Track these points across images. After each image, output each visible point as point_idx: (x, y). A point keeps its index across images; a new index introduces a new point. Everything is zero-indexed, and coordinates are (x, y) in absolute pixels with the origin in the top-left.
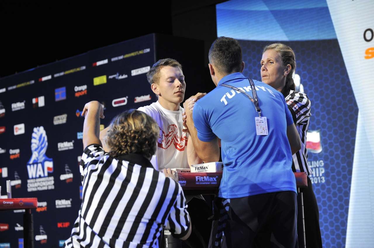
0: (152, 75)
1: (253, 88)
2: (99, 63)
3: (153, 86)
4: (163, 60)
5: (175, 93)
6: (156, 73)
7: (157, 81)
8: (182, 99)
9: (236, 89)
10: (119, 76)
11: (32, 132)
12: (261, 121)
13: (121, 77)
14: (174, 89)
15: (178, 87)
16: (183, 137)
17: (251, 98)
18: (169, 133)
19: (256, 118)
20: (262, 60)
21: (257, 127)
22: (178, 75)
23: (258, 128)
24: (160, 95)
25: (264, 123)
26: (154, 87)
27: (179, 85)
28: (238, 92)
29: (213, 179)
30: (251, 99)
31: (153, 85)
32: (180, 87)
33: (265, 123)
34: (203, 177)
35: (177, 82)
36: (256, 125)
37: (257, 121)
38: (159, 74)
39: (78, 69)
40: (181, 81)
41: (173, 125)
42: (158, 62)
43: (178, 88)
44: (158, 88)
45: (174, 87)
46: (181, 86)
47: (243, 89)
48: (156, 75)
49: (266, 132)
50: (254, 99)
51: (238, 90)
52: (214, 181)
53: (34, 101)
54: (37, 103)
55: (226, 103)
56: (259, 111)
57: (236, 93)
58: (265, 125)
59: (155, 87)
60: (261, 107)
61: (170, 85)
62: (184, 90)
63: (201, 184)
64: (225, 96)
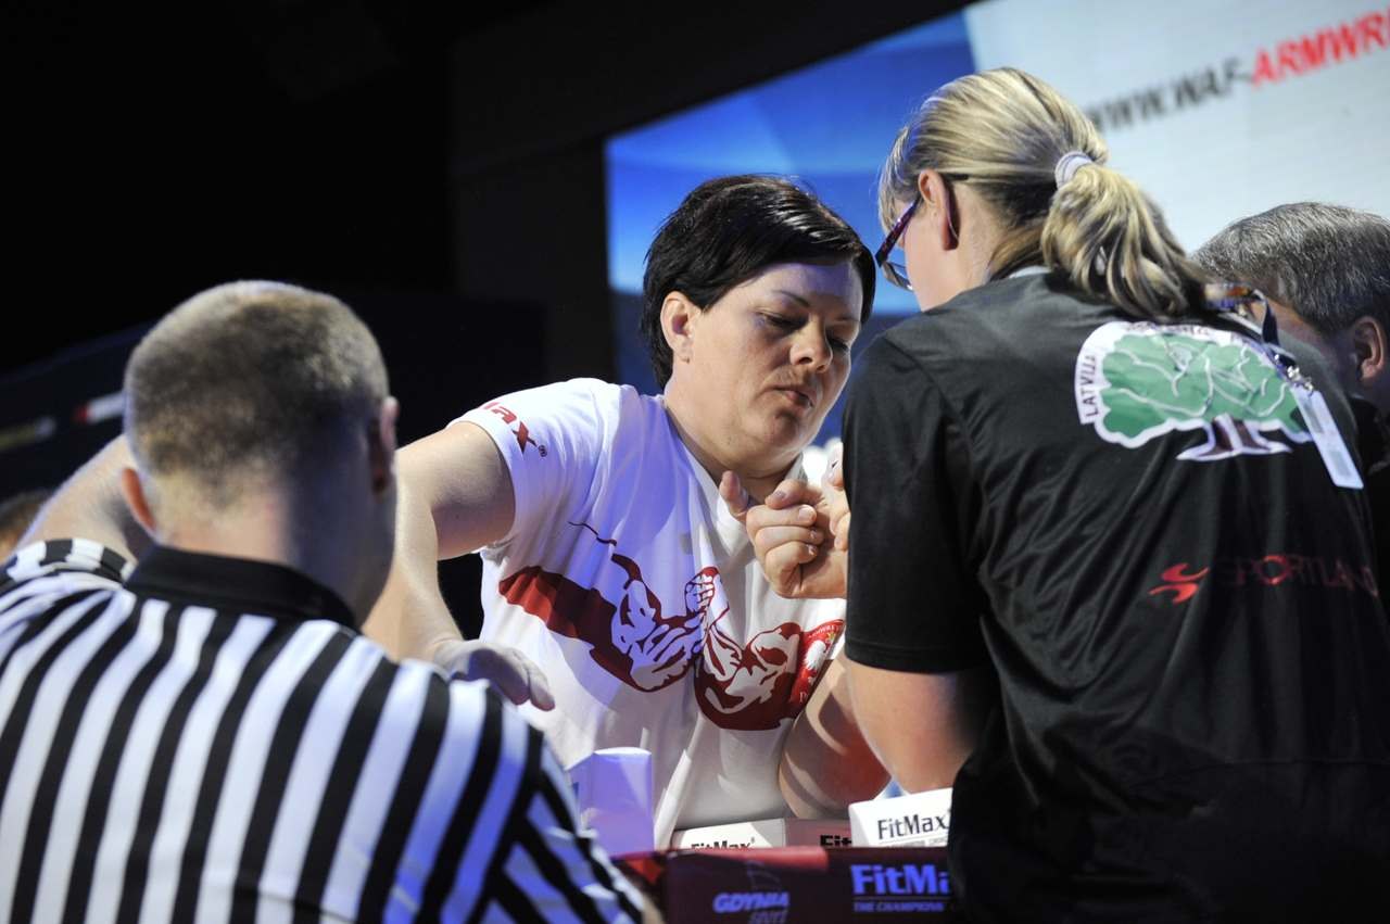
63: (885, 913)
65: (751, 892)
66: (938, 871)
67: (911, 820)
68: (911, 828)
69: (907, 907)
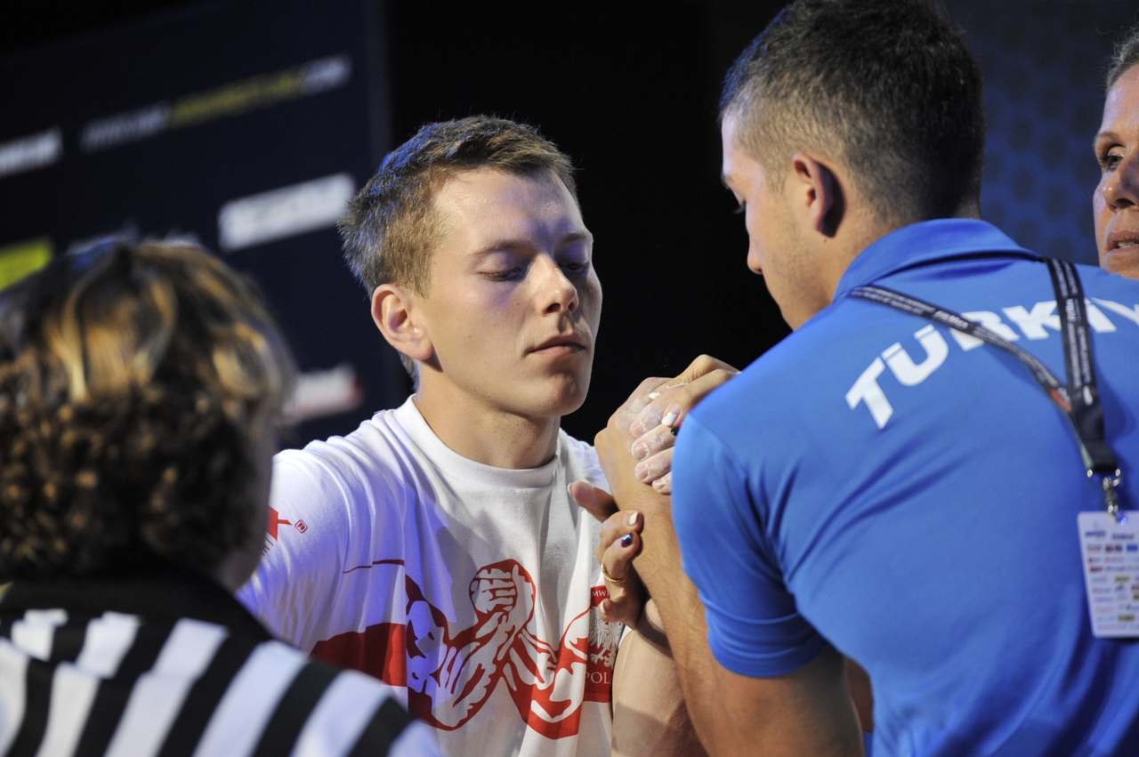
0: (378, 227)
1: (1071, 316)
3: (387, 302)
4: (451, 123)
5: (531, 350)
6: (401, 216)
7: (411, 264)
8: (577, 393)
9: (953, 319)
12: (1124, 543)
14: (522, 321)
15: (552, 308)
16: (568, 645)
17: (1053, 382)
18: (476, 621)
19: (1086, 521)
20: (1106, 126)
21: (1095, 580)
22: (551, 227)
23: (1099, 585)
24: (432, 361)
26: (389, 307)
27: (559, 300)
28: (967, 343)
30: (1056, 388)
31: (388, 293)
32: (566, 310)
35: (545, 280)
36: (1087, 566)
37: (1093, 541)
38: (424, 221)
40: (569, 266)
41: (508, 565)
42: (418, 141)
43: (553, 318)
44: (415, 316)
45: (527, 311)
46: (571, 306)
47: (1005, 320)
48: (401, 227)
50: (1072, 391)
51: (971, 329)
55: (882, 413)
56: (1103, 469)
57: (953, 346)
59: (401, 307)
60: (1123, 446)
61: (500, 301)
62: (589, 328)
64: (876, 368)
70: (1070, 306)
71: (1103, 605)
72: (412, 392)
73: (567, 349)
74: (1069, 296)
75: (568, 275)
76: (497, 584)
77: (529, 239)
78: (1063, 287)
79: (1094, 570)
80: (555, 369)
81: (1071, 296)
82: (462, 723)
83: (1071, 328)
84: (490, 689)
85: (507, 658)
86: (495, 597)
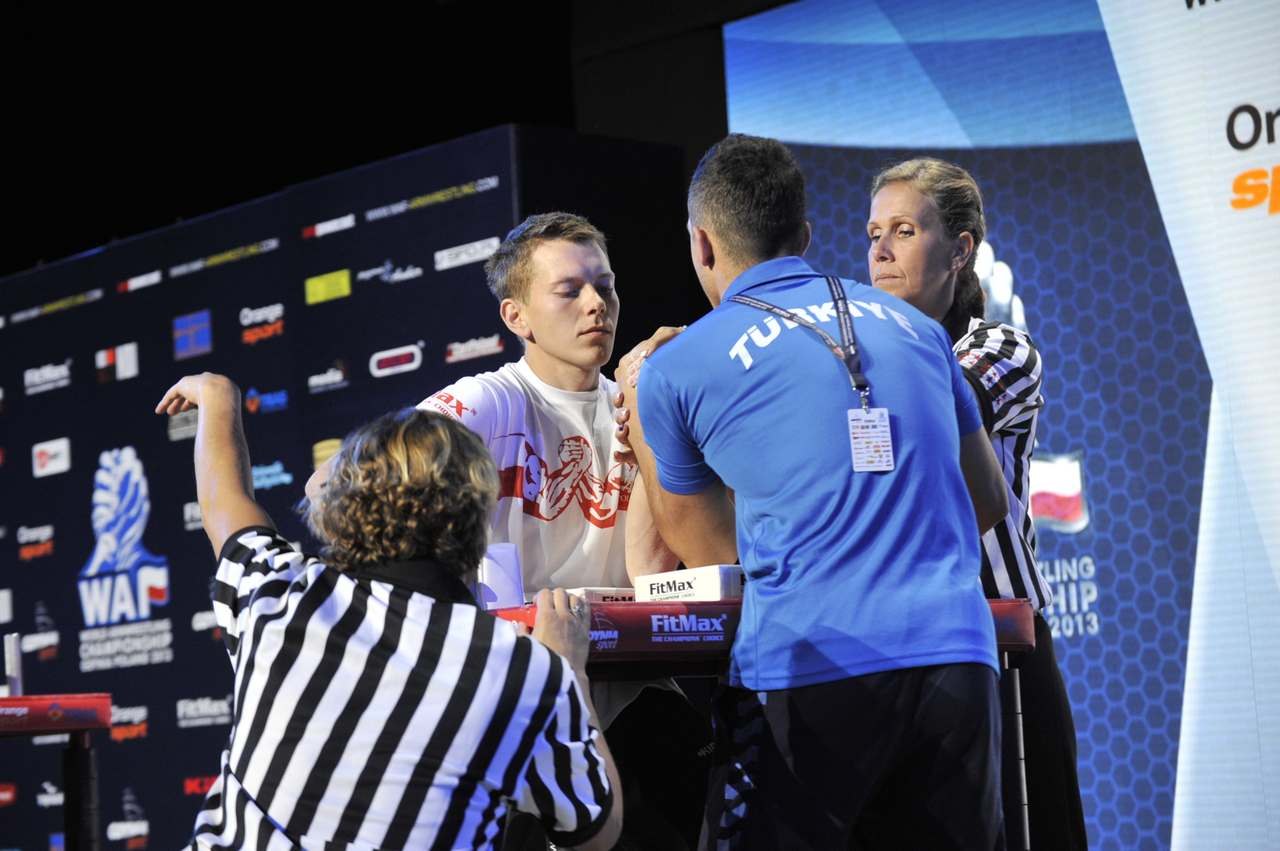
0: (504, 269)
1: (841, 309)
2: (324, 229)
3: (508, 308)
4: (542, 216)
5: (581, 334)
6: (516, 264)
7: (520, 288)
8: (606, 355)
9: (782, 312)
10: (393, 271)
11: (97, 466)
12: (870, 424)
13: (399, 276)
14: (577, 319)
15: (592, 312)
16: (610, 481)
17: (834, 344)
18: (561, 466)
19: (852, 413)
21: (856, 443)
22: (592, 269)
23: (858, 446)
24: (531, 338)
25: (879, 429)
26: (509, 311)
27: (596, 308)
28: (791, 325)
29: (712, 625)
30: (835, 347)
31: (507, 304)
32: (600, 313)
33: (884, 429)
34: (677, 617)
35: (589, 297)
36: (852, 436)
37: (855, 423)
38: (527, 266)
39: (253, 250)
40: (602, 290)
41: (578, 439)
42: (525, 225)
43: (593, 317)
44: (522, 315)
45: (580, 313)
46: (602, 311)
47: (809, 313)
48: (516, 269)
49: (885, 459)
50: (845, 348)
51: (791, 317)
52: (716, 630)
53: (101, 359)
54: (112, 368)
55: (748, 362)
56: (861, 387)
57: (783, 327)
58: (884, 437)
59: (515, 311)
60: (869, 375)
61: (566, 307)
62: (613, 323)
63: (669, 643)
64: (744, 338)
65: (598, 630)
66: (698, 618)
67: (671, 584)
68: (671, 588)
69: (680, 639)
70: (840, 303)
71: (859, 456)
72: (523, 355)
73: (600, 333)
74: (839, 299)
75: (600, 294)
76: (572, 448)
77: (580, 276)
78: (836, 294)
79: (855, 438)
80: (594, 343)
81: (840, 299)
82: (554, 518)
83: (841, 314)
84: (569, 501)
85: (578, 486)
86: (572, 454)
